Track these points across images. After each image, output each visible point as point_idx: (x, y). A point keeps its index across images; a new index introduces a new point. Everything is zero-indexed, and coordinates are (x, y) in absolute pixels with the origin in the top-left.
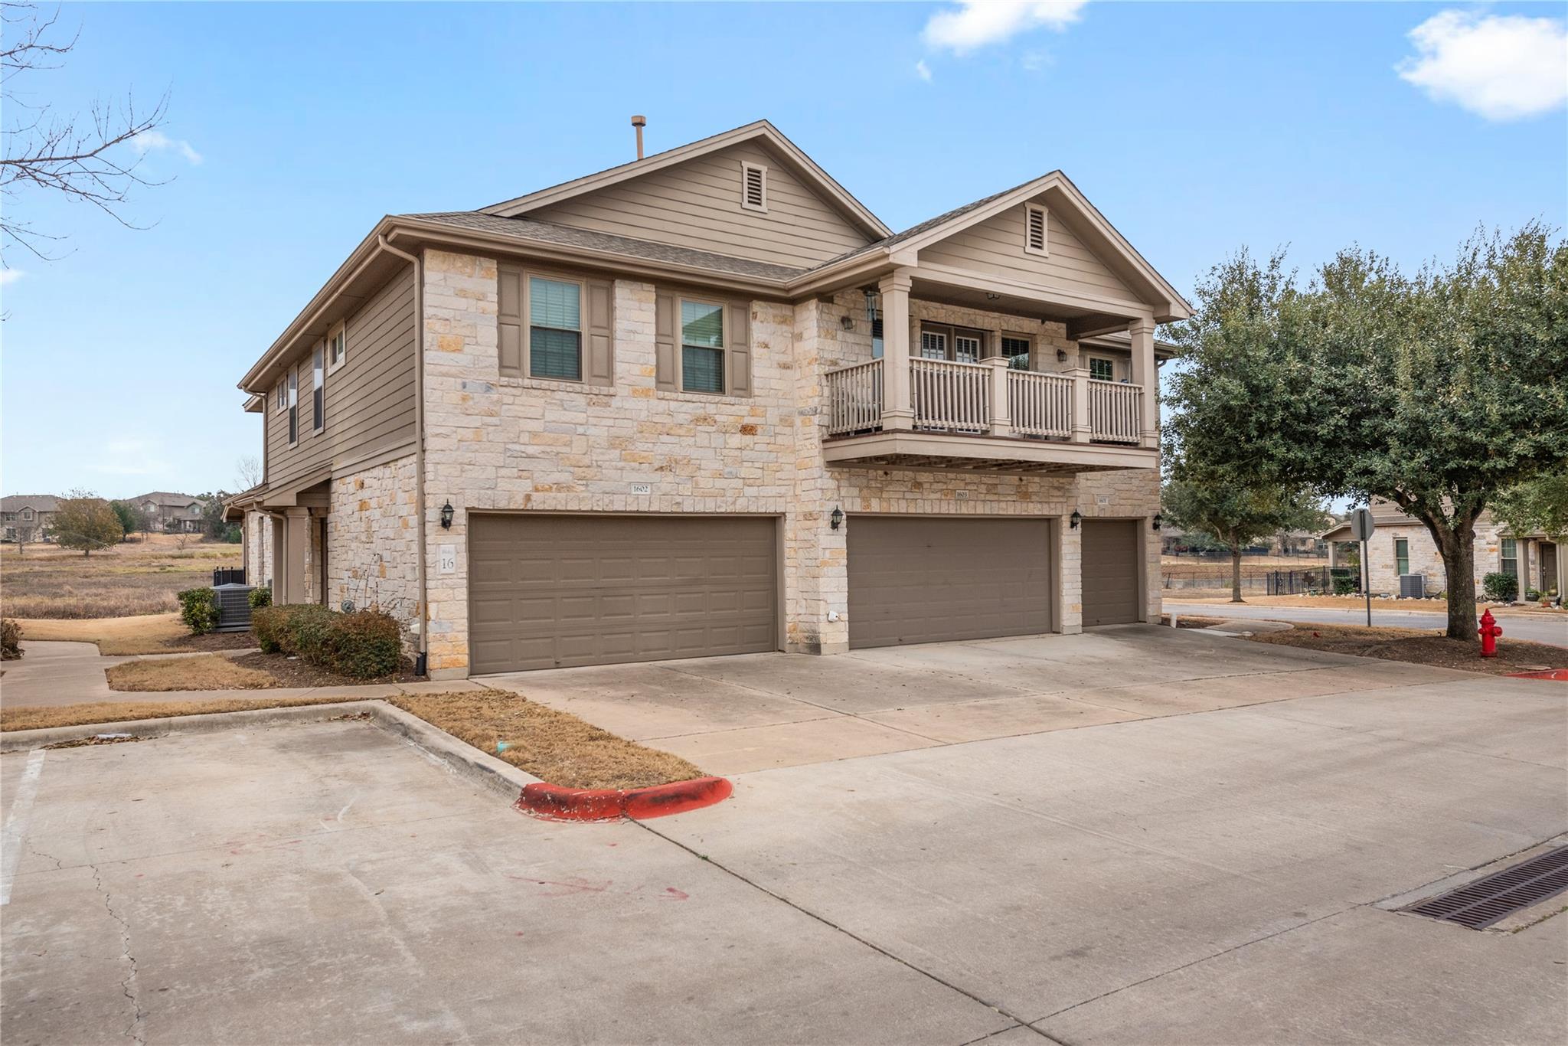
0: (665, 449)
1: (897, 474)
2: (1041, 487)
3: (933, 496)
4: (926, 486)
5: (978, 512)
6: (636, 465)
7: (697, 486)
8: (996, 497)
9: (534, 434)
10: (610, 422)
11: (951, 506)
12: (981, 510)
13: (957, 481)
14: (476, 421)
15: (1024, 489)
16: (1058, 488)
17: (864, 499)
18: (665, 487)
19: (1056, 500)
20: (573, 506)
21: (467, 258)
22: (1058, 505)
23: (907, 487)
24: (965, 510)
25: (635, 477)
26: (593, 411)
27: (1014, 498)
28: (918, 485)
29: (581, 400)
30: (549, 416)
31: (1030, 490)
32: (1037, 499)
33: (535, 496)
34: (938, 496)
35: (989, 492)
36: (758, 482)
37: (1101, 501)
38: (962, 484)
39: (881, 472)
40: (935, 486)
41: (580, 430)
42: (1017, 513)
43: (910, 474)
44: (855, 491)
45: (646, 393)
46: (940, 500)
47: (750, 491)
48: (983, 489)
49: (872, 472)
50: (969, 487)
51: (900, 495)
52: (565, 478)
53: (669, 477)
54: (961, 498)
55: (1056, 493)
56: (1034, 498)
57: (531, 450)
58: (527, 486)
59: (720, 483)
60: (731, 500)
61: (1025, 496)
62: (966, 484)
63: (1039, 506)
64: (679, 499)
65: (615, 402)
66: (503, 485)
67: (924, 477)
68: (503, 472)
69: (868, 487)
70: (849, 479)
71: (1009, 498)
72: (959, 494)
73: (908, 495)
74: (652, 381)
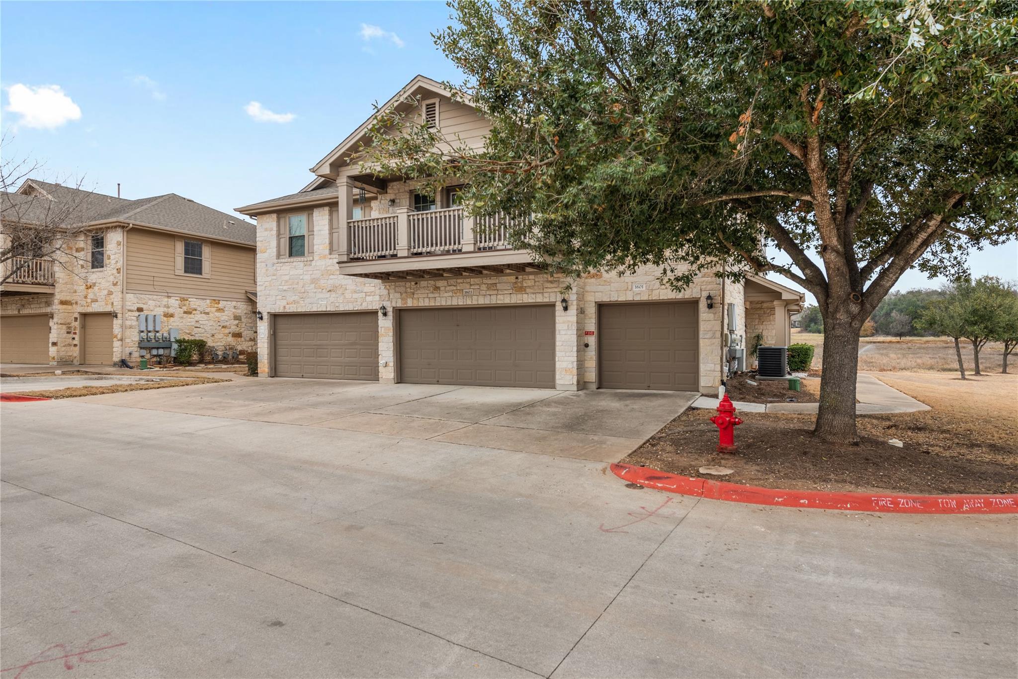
0: (330, 282)
1: (423, 283)
2: (535, 282)
3: (446, 295)
4: (442, 289)
5: (480, 303)
6: (320, 290)
7: (345, 298)
8: (495, 292)
9: (286, 281)
10: (311, 272)
11: (459, 300)
12: (482, 301)
13: (463, 284)
14: (269, 279)
15: (519, 285)
16: (551, 282)
17: (402, 299)
18: (332, 299)
19: (549, 290)
20: (300, 310)
21: (268, 215)
22: (551, 294)
23: (429, 290)
24: (469, 302)
25: (321, 296)
26: (306, 268)
27: (511, 291)
28: (437, 288)
29: (302, 264)
30: (291, 273)
31: (525, 285)
32: (532, 291)
33: (287, 307)
34: (450, 294)
35: (488, 289)
36: (373, 294)
37: (637, 287)
38: (468, 286)
39: (413, 283)
40: (448, 288)
41: (301, 277)
42: (512, 302)
43: (432, 282)
44: (398, 295)
45: (325, 257)
46: (452, 297)
47: (369, 299)
48: (484, 287)
49: (408, 284)
50: (473, 287)
51: (425, 295)
52: (296, 298)
53: (334, 295)
54: (467, 294)
55: (549, 285)
56: (528, 290)
57: (285, 288)
58: (284, 303)
59: (355, 296)
60: (360, 303)
61: (521, 289)
62: (471, 285)
63: (533, 296)
64: (337, 304)
65: (313, 263)
66: (278, 302)
67: (441, 283)
68: (278, 297)
69: (406, 292)
70: (395, 289)
71: (506, 292)
72: (466, 292)
73: (431, 295)
74: (327, 251)
